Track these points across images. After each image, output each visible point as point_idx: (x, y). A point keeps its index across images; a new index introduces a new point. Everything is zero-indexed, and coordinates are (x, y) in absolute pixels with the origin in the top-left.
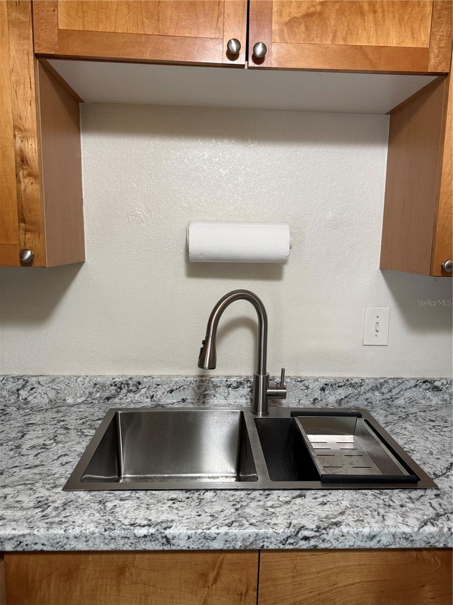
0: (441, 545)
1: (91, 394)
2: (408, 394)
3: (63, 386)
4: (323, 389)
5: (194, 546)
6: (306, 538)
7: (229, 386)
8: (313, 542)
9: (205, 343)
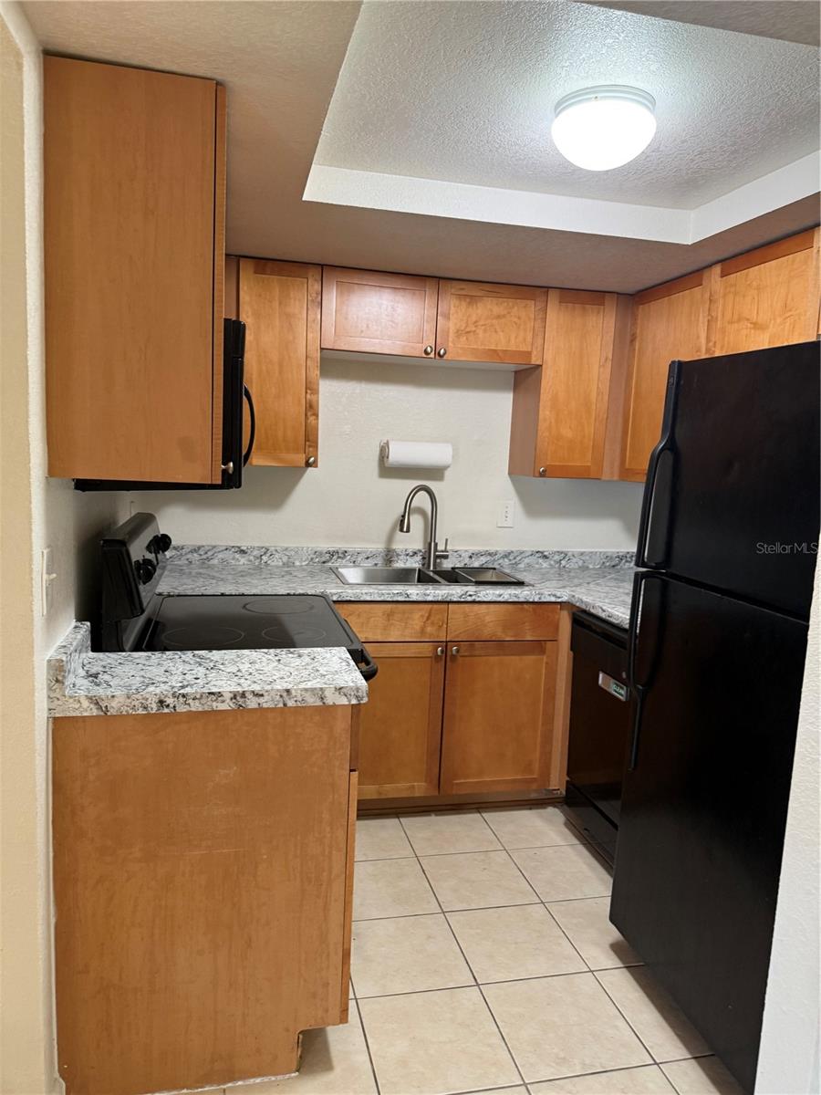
0: (531, 600)
1: (312, 559)
2: (526, 560)
3: (293, 553)
4: (471, 557)
5: (420, 599)
6: (470, 595)
7: (407, 555)
8: (473, 597)
9: (403, 516)
